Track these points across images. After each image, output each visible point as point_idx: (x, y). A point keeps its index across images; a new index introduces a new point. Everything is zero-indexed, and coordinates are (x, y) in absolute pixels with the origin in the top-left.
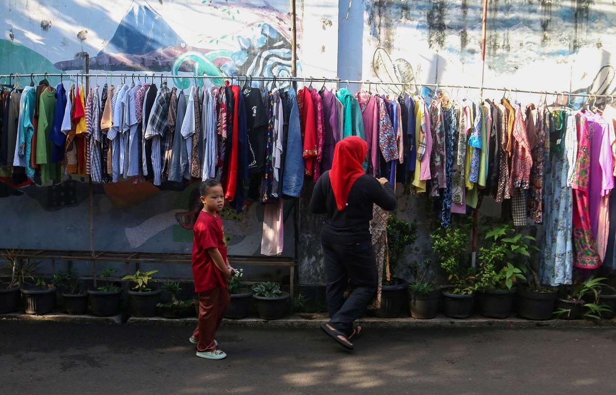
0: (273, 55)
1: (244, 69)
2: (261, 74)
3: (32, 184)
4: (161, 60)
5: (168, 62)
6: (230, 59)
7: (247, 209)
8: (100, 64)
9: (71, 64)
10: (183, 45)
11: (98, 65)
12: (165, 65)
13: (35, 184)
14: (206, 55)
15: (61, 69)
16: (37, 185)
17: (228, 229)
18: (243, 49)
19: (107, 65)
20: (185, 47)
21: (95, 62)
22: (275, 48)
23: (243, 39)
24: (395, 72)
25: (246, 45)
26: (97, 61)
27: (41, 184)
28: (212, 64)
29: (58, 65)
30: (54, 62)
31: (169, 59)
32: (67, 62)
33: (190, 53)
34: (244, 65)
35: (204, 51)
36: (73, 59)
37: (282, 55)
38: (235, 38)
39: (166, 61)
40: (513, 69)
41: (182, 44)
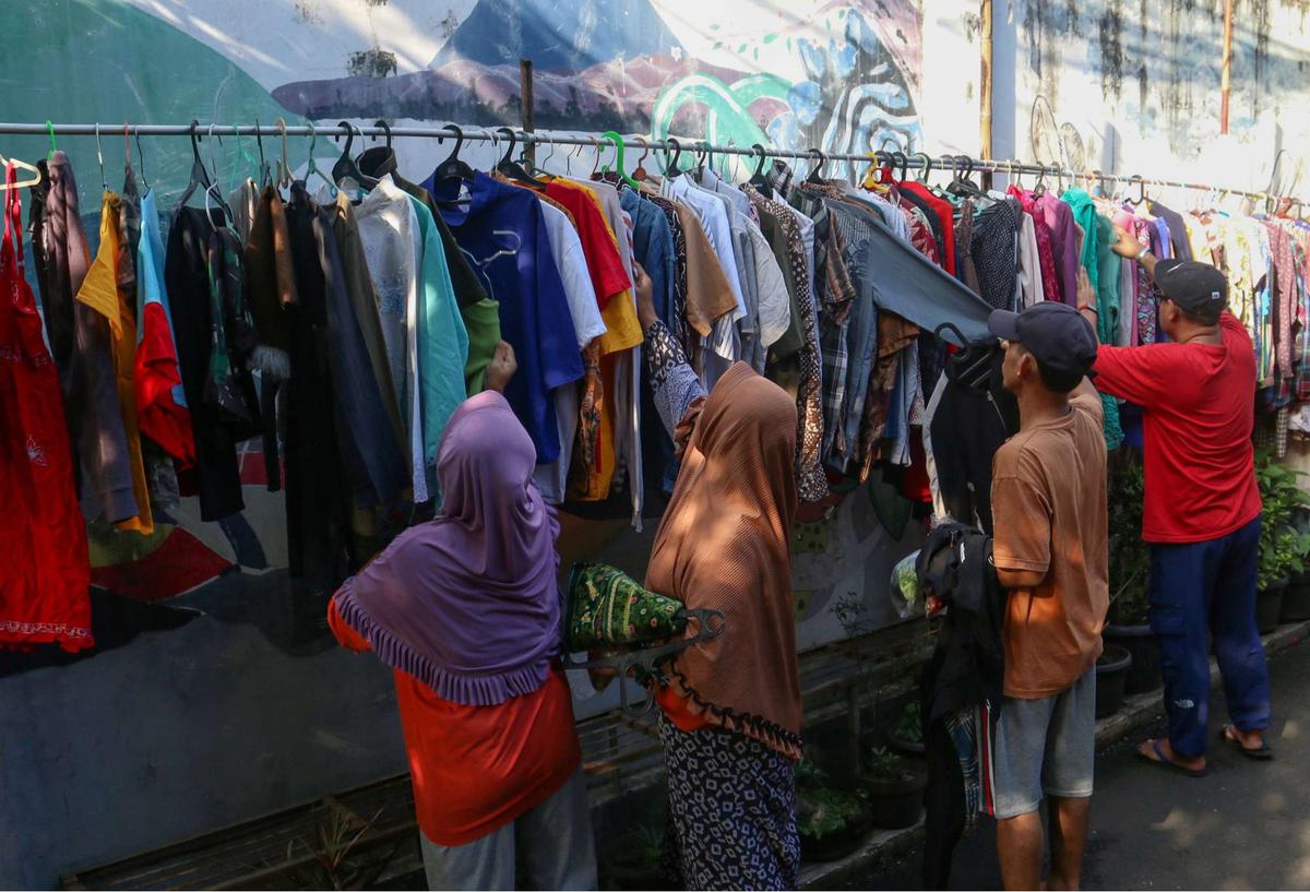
0: (869, 98)
1: (816, 134)
2: (850, 150)
3: (227, 569)
4: (621, 95)
5: (641, 105)
6: (786, 103)
7: (835, 516)
8: (441, 101)
9: (339, 93)
10: (676, 53)
11: (436, 104)
12: (633, 112)
13: (237, 568)
14: (733, 87)
15: (299, 112)
16: (245, 570)
17: (801, 578)
18: (813, 78)
19: (464, 104)
20: (682, 60)
21: (424, 89)
22: (872, 80)
23: (810, 47)
24: (1061, 153)
25: (818, 67)
26: (430, 90)
27: (262, 564)
28: (746, 117)
29: (287, 96)
30: (270, 85)
31: (642, 96)
32: (321, 86)
33: (694, 80)
34: (815, 122)
35: (728, 77)
36: (344, 75)
37: (886, 102)
38: (795, 46)
39: (636, 99)
40: (1195, 152)
41: (673, 49)
